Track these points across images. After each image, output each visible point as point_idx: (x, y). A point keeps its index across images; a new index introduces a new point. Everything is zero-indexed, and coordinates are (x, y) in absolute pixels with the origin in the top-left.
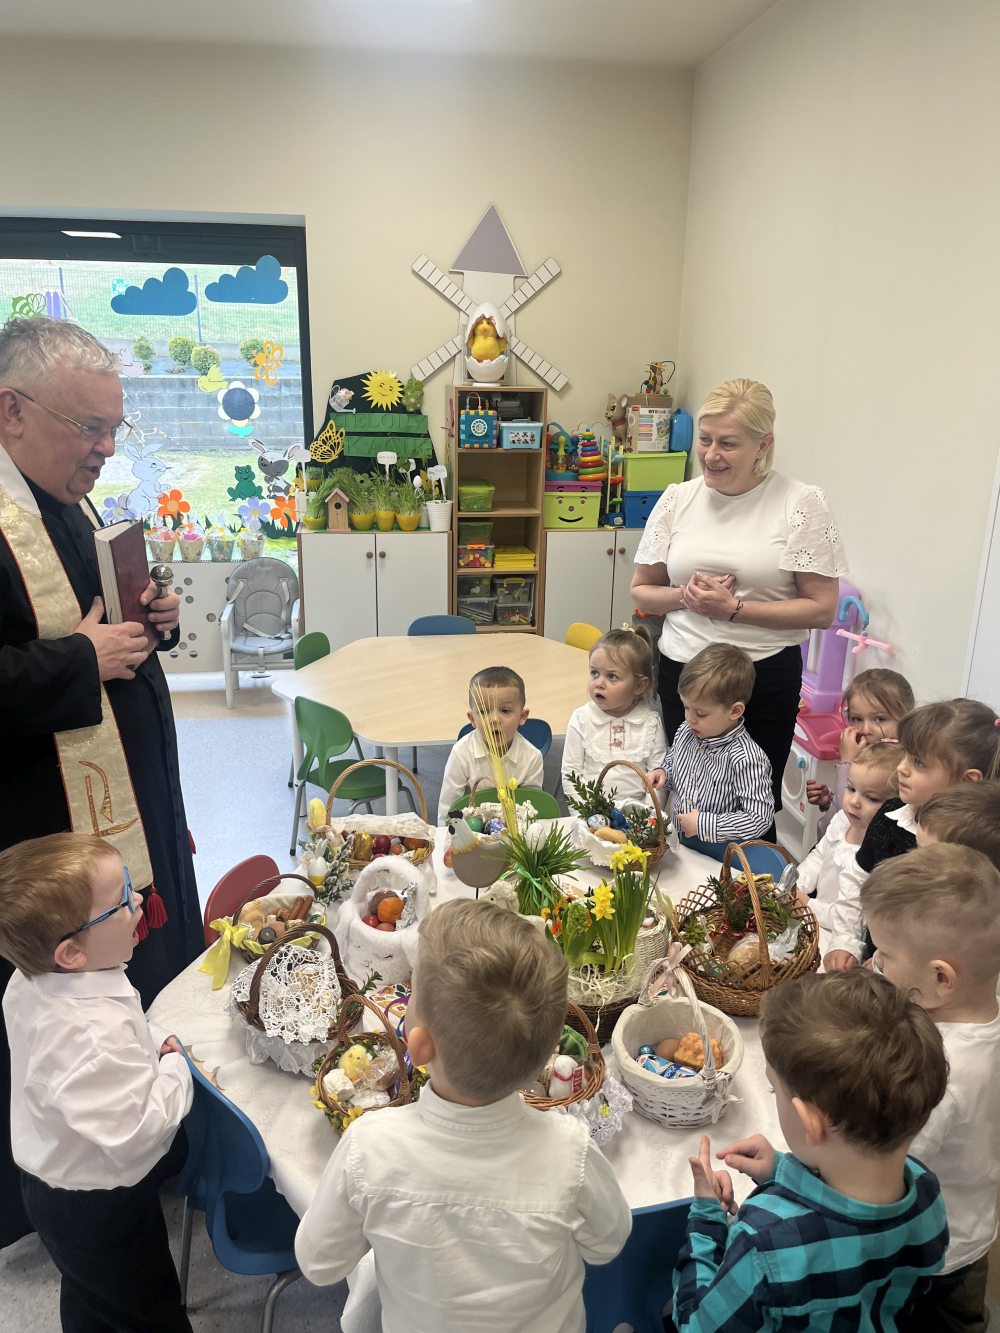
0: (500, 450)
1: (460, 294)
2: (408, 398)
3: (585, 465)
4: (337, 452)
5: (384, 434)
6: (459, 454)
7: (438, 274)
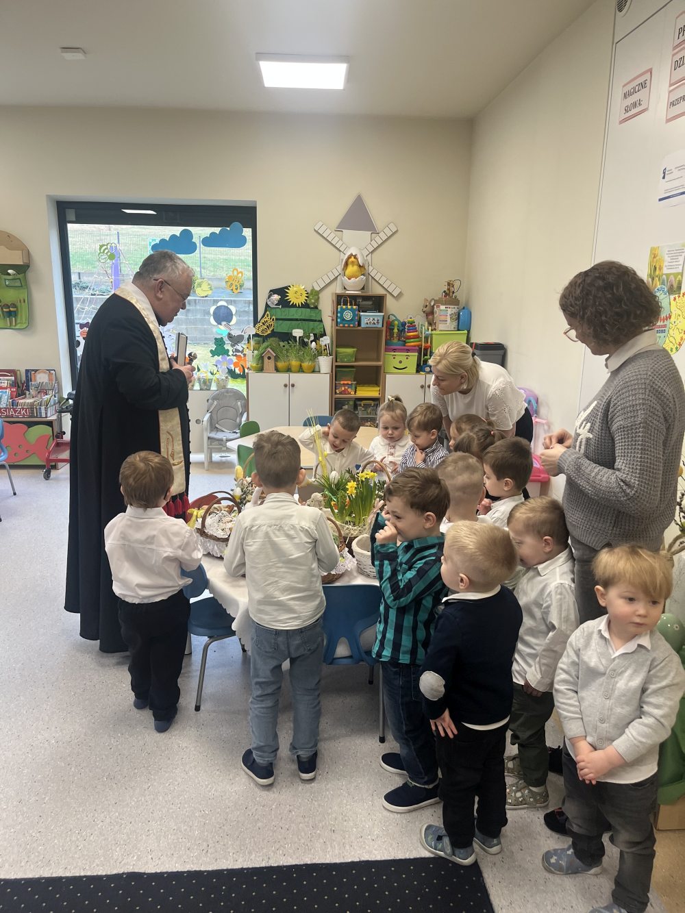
0: (359, 328)
1: (340, 242)
2: (310, 300)
3: (409, 338)
4: (271, 329)
5: (297, 320)
6: (337, 330)
7: (328, 231)
